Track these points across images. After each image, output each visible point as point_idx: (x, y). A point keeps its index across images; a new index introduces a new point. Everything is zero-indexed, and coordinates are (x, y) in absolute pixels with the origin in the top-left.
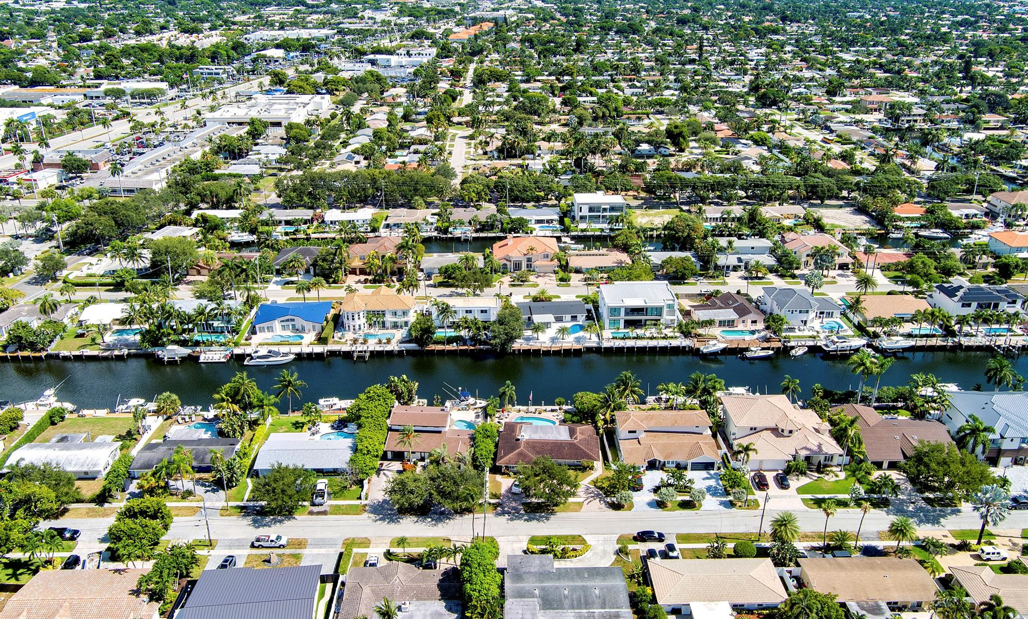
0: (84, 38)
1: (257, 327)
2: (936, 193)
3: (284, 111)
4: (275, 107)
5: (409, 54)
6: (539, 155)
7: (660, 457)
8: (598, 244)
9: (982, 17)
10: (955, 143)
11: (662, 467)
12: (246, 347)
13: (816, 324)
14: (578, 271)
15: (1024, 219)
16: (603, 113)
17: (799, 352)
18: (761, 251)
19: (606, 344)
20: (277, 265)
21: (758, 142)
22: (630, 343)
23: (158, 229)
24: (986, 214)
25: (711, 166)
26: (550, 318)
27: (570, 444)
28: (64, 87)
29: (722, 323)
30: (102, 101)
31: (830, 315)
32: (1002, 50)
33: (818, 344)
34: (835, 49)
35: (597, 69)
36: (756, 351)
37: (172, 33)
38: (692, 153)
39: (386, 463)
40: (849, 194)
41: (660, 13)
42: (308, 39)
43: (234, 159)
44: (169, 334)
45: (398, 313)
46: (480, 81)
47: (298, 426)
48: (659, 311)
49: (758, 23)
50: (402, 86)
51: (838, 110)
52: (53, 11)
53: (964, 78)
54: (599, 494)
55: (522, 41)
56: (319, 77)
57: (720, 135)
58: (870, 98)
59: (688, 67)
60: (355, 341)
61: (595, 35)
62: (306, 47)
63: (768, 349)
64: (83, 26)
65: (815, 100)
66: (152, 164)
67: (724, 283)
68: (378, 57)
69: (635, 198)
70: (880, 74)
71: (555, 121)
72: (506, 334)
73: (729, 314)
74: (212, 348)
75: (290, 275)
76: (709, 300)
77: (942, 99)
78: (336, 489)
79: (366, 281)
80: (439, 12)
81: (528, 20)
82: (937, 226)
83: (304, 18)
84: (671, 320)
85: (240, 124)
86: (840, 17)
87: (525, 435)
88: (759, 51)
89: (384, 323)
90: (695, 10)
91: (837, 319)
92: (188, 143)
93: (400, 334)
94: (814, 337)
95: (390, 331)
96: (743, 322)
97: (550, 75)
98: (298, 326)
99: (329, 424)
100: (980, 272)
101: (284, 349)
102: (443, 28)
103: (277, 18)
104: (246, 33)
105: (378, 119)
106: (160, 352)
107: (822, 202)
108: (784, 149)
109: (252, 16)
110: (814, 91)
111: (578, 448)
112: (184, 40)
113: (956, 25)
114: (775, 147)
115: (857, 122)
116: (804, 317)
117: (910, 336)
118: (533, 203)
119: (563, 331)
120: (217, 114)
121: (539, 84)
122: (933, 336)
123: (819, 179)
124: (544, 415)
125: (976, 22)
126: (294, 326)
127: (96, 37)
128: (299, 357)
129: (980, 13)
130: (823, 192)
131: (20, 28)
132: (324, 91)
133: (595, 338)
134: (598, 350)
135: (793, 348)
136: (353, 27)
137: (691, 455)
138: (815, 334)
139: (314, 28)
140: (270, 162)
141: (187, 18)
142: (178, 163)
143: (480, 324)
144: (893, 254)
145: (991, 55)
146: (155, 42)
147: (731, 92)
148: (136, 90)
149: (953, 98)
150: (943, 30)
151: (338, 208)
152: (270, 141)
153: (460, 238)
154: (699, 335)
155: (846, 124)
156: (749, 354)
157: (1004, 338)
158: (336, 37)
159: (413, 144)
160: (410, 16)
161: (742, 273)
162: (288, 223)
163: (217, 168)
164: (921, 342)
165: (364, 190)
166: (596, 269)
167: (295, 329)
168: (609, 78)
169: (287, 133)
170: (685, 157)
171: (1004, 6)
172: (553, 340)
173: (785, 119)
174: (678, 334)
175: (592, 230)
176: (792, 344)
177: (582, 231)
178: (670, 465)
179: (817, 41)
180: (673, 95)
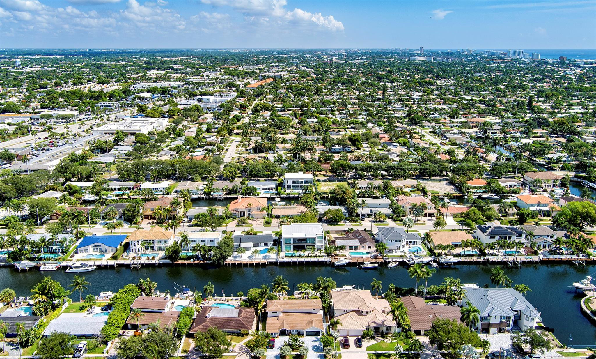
0: (42, 87)
1: (79, 249)
2: (495, 173)
3: (138, 127)
4: (135, 124)
5: (221, 95)
6: (277, 151)
7: (287, 328)
8: (293, 202)
9: (548, 76)
10: (514, 145)
11: (289, 334)
12: (68, 262)
13: (406, 249)
14: (277, 217)
15: (542, 188)
16: (319, 128)
17: (394, 265)
18: (384, 206)
19: (280, 260)
20: (103, 213)
21: (403, 144)
22: (294, 259)
23: (43, 193)
24: (522, 185)
25: (371, 158)
26: (251, 244)
27: (237, 320)
28: (21, 113)
29: (351, 248)
30: (40, 121)
31: (415, 243)
32: (553, 94)
33: (405, 260)
34: (461, 93)
35: (324, 104)
36: (368, 264)
37: (93, 84)
38: (364, 150)
39: (127, 331)
40: (447, 173)
41: (369, 73)
42: (168, 87)
43: (103, 153)
44: (26, 254)
45: (162, 242)
46: (256, 110)
47: (82, 308)
48: (313, 240)
49: (422, 79)
50: (211, 113)
51: (454, 127)
52: (32, 72)
53: (528, 109)
54: (248, 350)
55: (287, 89)
56: (166, 108)
57: (382, 140)
58: (473, 120)
59: (377, 103)
60: (134, 258)
61: (330, 85)
62: (164, 91)
63: (375, 263)
64: (45, 80)
65: (442, 121)
66: (53, 156)
67: (360, 225)
68: (203, 97)
69: (324, 175)
70: (483, 107)
71: (292, 132)
72: (221, 254)
73: (356, 242)
74: (49, 262)
75: (110, 219)
76: (347, 234)
77: (513, 120)
78: (91, 347)
79: (153, 223)
80: (246, 73)
81: (294, 77)
82: (492, 192)
83: (169, 76)
84: (321, 246)
85: (113, 134)
86: (469, 76)
87: (211, 315)
88: (419, 94)
89: (153, 247)
90: (389, 72)
91: (420, 245)
92: (77, 144)
93: (162, 254)
94: (403, 256)
95: (157, 252)
96: (363, 247)
97: (296, 107)
98: (103, 249)
99: (100, 308)
100: (510, 218)
101: (91, 263)
102: (246, 81)
103: (155, 76)
104: (135, 84)
105: (191, 132)
106: (17, 265)
107: (430, 178)
108: (416, 148)
109: (141, 75)
110: (443, 116)
111: (241, 322)
112: (98, 88)
113: (531, 81)
114: (412, 147)
115: (462, 133)
116: (398, 244)
117: (459, 255)
118: (265, 178)
119: (256, 252)
120: (100, 129)
121: (290, 112)
122: (473, 255)
123: (428, 165)
124: (230, 302)
125: (543, 79)
126: (100, 249)
127: (49, 86)
128: (99, 267)
129: (547, 74)
130: (430, 172)
131: (10, 81)
132: (166, 116)
133: (274, 256)
134: (276, 264)
135: (389, 262)
136: (195, 81)
137: (306, 327)
138: (403, 254)
139: (174, 81)
140: (122, 155)
141: (105, 76)
142: (68, 155)
143: (207, 248)
144: (460, 208)
145: (547, 96)
146: (82, 89)
147: (396, 117)
148: (59, 115)
149: (521, 120)
150: (525, 83)
151: (150, 181)
152: (125, 143)
153: (216, 198)
154: (336, 255)
155: (455, 134)
156: (363, 266)
157: (513, 257)
158: (184, 86)
159: (206, 145)
160: (229, 75)
161: (371, 219)
162: (119, 189)
163: (90, 159)
164: (464, 259)
165: (167, 171)
166: (288, 216)
167: (101, 251)
168: (330, 109)
169: (136, 139)
170: (359, 153)
171: (561, 71)
172: (250, 257)
173: (422, 131)
174: (324, 254)
175: (294, 194)
176: (390, 260)
177: (288, 194)
178: (294, 333)
179: (452, 88)
180: (363, 118)
